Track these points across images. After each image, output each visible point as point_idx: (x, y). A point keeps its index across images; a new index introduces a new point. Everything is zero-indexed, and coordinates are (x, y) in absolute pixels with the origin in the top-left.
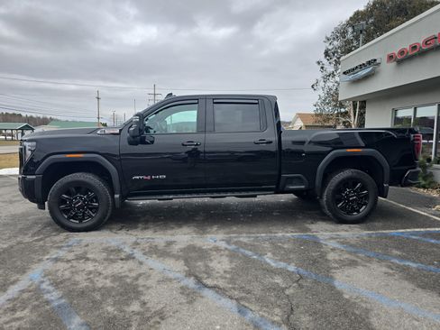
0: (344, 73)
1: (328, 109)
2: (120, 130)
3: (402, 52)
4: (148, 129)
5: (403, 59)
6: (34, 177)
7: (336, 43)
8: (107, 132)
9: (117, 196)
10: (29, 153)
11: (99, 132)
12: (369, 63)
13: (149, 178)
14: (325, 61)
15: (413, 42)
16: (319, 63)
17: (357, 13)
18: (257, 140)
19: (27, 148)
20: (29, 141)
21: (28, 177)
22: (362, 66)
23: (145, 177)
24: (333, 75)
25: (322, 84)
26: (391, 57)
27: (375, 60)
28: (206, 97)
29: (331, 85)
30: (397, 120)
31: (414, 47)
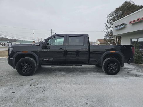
0: (115, 27)
1: (108, 38)
2: (40, 44)
3: (134, 21)
4: (48, 44)
5: (134, 23)
6: (12, 58)
7: (111, 18)
8: (35, 45)
9: (38, 65)
10: (11, 51)
11: (33, 45)
12: (123, 24)
13: (48, 59)
14: (107, 23)
15: (138, 18)
16: (105, 24)
17: (117, 9)
18: (82, 48)
19: (11, 49)
20: (11, 47)
21: (11, 58)
22: (121, 25)
23: (47, 59)
24: (110, 28)
25: (106, 30)
26: (130, 23)
27: (125, 23)
28: (66, 35)
29: (109, 31)
30: (132, 42)
31: (138, 20)
